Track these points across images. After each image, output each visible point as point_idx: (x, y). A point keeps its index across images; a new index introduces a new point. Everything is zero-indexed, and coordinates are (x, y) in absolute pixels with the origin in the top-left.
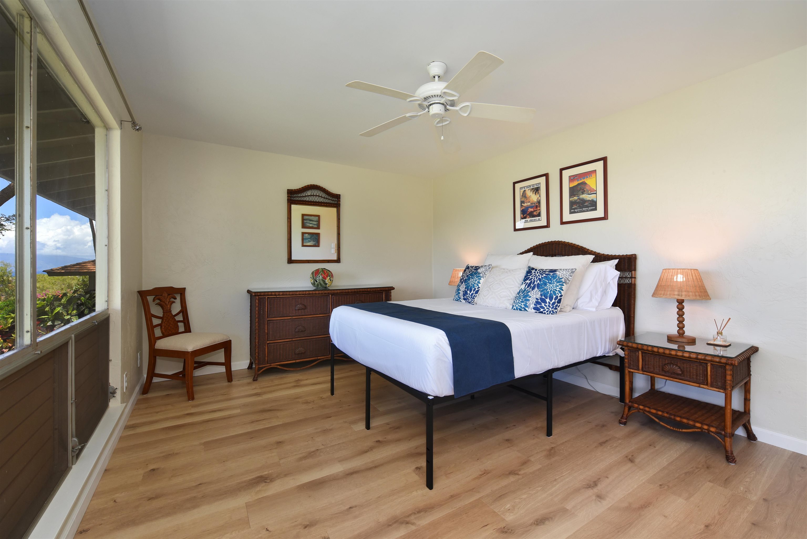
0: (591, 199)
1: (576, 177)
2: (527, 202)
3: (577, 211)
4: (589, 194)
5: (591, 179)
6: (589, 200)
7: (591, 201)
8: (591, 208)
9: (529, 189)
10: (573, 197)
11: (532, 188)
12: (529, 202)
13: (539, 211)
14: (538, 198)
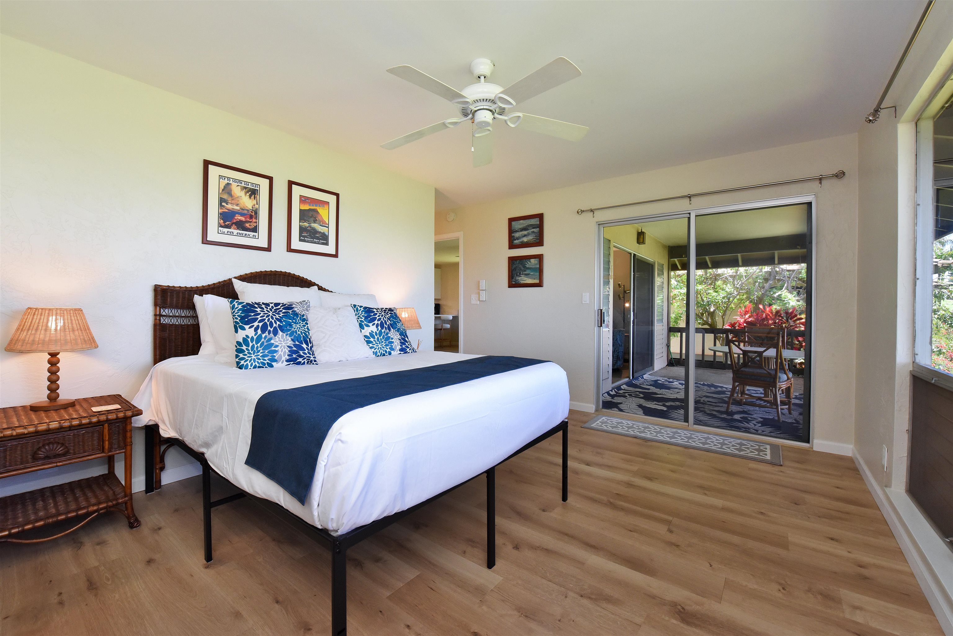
0: (322, 232)
1: (308, 199)
2: (233, 204)
3: (308, 240)
4: (320, 225)
5: (323, 209)
6: (320, 232)
7: (322, 233)
8: (322, 241)
9: (238, 186)
10: (304, 223)
11: (243, 185)
12: (237, 205)
13: (255, 225)
14: (254, 205)
